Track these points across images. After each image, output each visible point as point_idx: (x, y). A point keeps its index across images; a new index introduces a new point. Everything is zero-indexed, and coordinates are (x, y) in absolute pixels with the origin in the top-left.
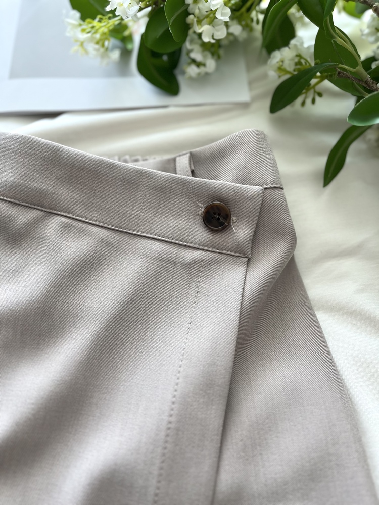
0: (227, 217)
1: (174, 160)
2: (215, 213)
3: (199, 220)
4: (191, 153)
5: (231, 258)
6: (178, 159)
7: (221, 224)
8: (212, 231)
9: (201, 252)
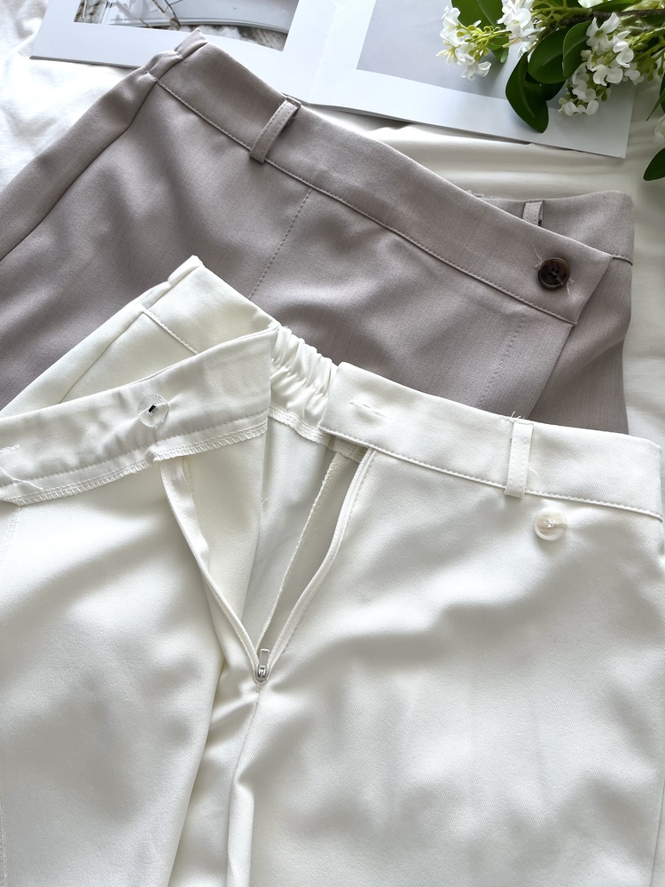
0: (565, 276)
1: (524, 205)
2: (553, 270)
3: (534, 274)
4: (544, 202)
5: (556, 321)
6: (527, 204)
7: (556, 283)
8: (544, 288)
9: (524, 307)
